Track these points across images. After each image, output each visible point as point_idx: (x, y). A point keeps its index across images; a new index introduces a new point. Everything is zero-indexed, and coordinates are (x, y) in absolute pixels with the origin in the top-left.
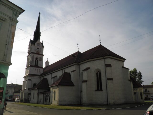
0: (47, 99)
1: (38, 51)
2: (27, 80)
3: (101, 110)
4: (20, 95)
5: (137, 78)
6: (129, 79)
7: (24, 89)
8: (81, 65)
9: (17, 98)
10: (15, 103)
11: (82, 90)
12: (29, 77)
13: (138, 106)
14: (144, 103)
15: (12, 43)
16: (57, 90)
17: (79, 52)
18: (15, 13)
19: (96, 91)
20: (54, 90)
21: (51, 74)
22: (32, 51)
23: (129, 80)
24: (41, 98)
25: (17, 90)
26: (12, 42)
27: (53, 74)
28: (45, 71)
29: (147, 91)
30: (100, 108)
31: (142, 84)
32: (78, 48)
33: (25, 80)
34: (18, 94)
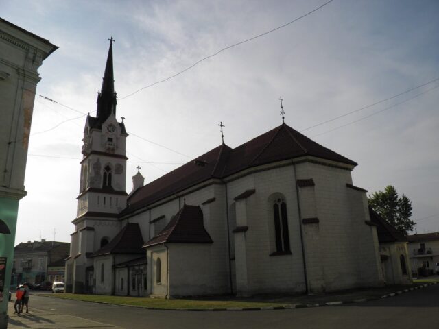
0: (139, 282)
1: (111, 147)
2: (81, 231)
3: (282, 308)
4: (66, 273)
5: (398, 215)
6: (368, 218)
7: (75, 256)
8: (231, 183)
9: (57, 281)
10: (51, 294)
11: (234, 255)
12: (86, 222)
13: (390, 296)
14: (408, 287)
15: (26, 137)
16: (163, 256)
17: (224, 147)
18: (31, 55)
19: (273, 255)
20: (155, 256)
21: (148, 212)
22: (94, 148)
23: (367, 223)
24: (122, 279)
25: (56, 258)
26: (25, 134)
27: (153, 209)
28: (133, 201)
29: (426, 252)
30: (281, 302)
31: (412, 230)
32: (223, 136)
33: (77, 229)
34: (61, 269)
